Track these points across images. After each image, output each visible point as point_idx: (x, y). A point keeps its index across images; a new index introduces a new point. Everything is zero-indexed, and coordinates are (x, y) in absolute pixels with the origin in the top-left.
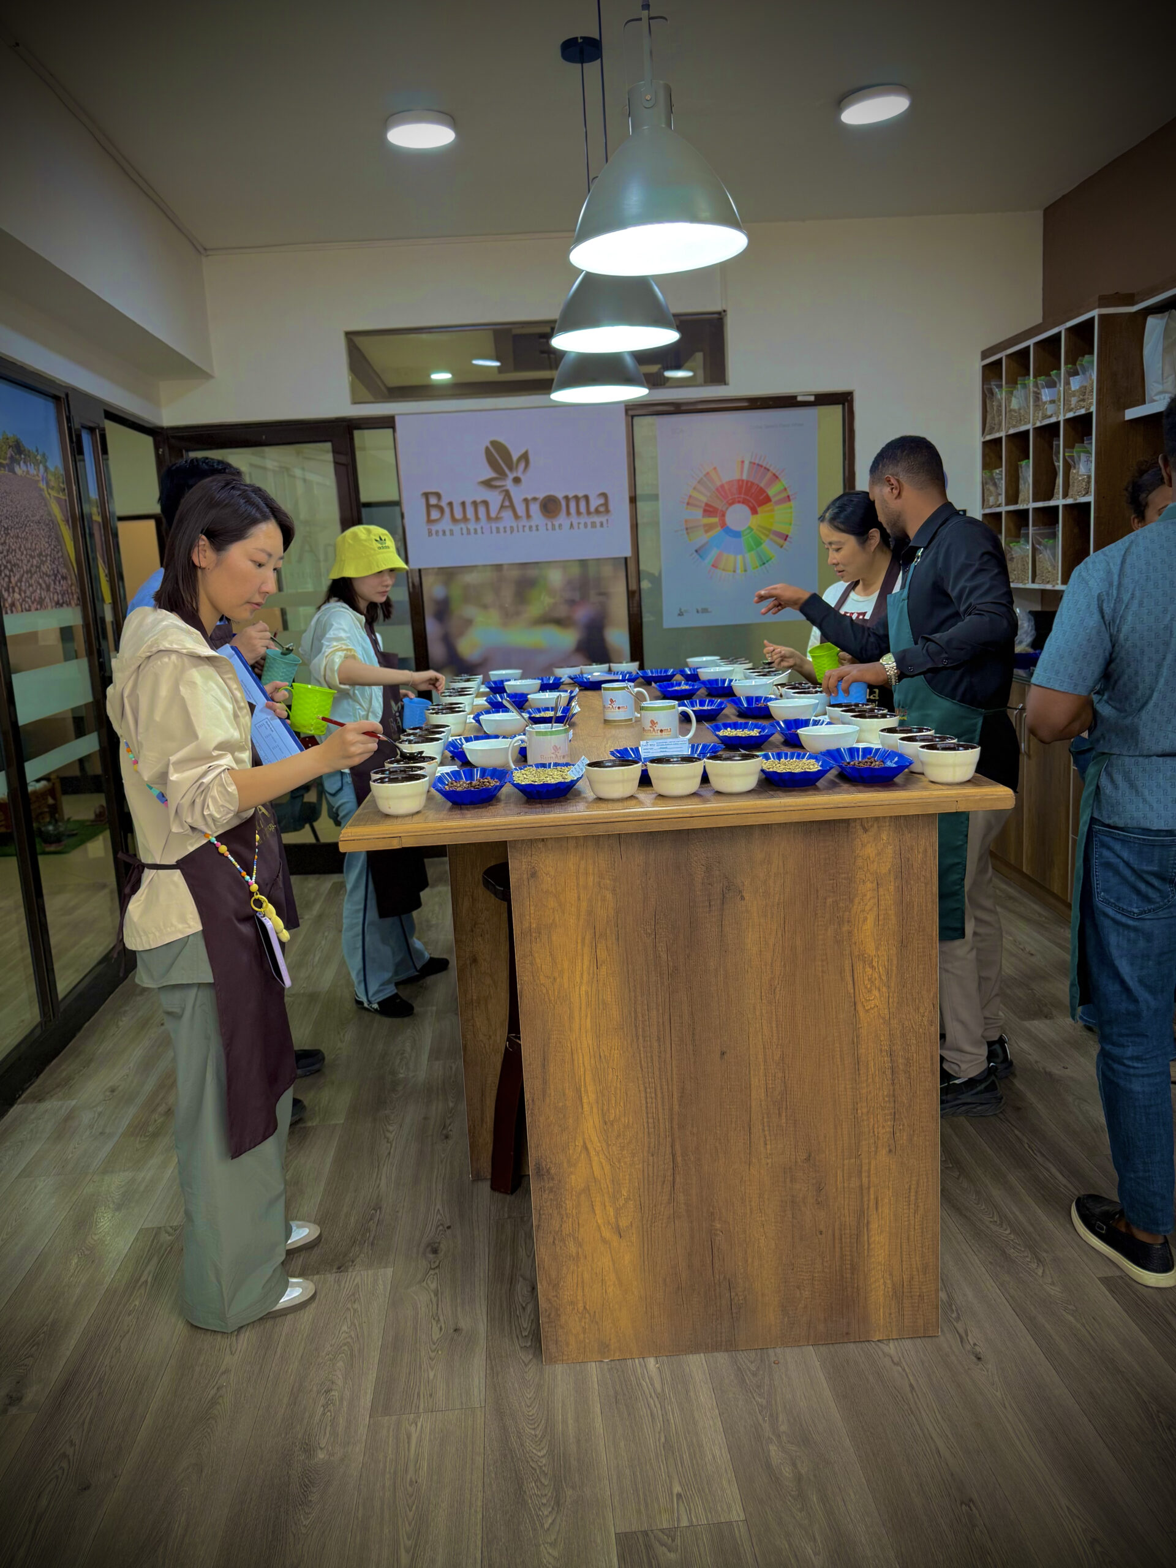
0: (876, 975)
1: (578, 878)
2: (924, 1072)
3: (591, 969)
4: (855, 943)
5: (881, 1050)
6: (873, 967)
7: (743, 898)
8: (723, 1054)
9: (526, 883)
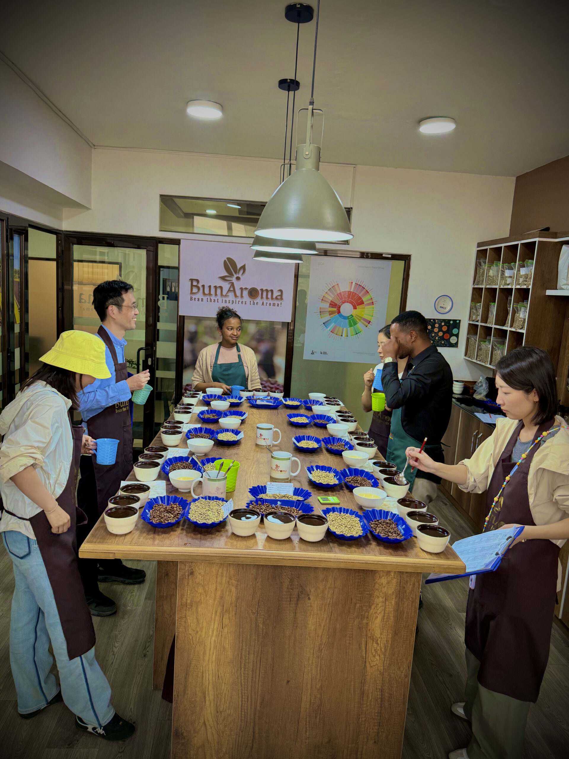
0: (379, 648)
1: (217, 578)
2: (399, 702)
3: (219, 628)
4: (370, 630)
5: (377, 689)
6: (377, 643)
7: (309, 599)
8: (288, 682)
9: (187, 577)
